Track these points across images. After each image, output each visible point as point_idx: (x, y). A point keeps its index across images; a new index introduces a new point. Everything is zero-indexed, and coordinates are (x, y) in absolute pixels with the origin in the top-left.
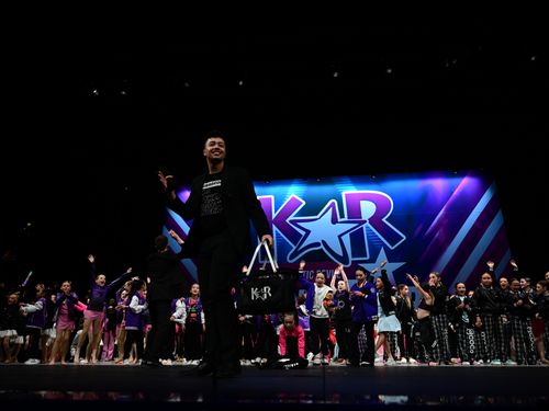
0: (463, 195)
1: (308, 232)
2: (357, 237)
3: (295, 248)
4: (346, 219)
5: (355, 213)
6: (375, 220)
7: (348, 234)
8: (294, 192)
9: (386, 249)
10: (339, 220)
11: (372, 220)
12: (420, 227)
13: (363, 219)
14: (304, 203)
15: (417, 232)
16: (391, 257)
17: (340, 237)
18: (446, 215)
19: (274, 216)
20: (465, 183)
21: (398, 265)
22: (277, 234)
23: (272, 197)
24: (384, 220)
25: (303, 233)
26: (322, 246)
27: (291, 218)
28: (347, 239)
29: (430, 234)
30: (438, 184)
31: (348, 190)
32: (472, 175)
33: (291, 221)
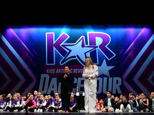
0: (142, 37)
1: (70, 51)
2: (93, 54)
3: (64, 58)
4: (88, 45)
5: (93, 43)
6: (102, 46)
7: (89, 53)
8: (64, 31)
9: (106, 60)
10: (85, 45)
11: (100, 46)
12: (122, 50)
13: (96, 45)
14: (69, 37)
15: (121, 53)
16: (109, 63)
17: (85, 53)
18: (134, 45)
19: (54, 42)
20: (143, 31)
21: (111, 67)
22: (56, 51)
23: (54, 33)
24: (106, 46)
25: (68, 51)
26: (77, 58)
27: (63, 44)
28: (88, 55)
29: (126, 54)
30: (131, 31)
31: (90, 32)
32: (147, 27)
33: (62, 45)
